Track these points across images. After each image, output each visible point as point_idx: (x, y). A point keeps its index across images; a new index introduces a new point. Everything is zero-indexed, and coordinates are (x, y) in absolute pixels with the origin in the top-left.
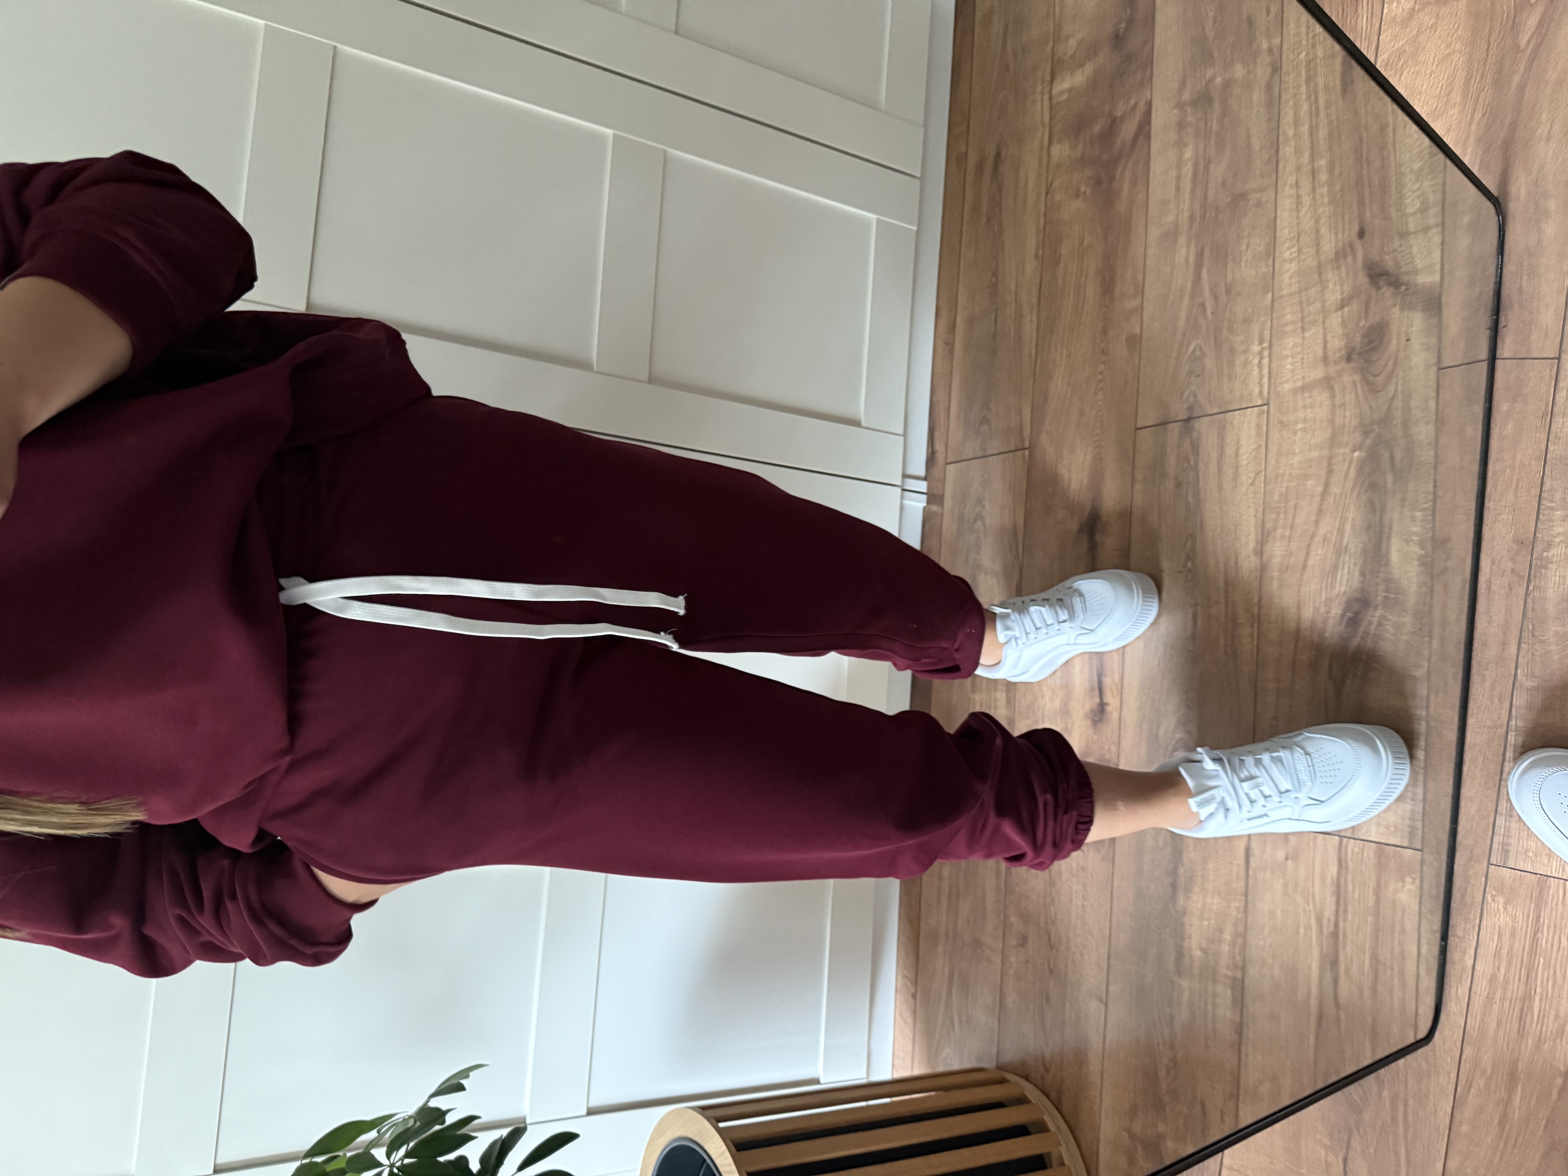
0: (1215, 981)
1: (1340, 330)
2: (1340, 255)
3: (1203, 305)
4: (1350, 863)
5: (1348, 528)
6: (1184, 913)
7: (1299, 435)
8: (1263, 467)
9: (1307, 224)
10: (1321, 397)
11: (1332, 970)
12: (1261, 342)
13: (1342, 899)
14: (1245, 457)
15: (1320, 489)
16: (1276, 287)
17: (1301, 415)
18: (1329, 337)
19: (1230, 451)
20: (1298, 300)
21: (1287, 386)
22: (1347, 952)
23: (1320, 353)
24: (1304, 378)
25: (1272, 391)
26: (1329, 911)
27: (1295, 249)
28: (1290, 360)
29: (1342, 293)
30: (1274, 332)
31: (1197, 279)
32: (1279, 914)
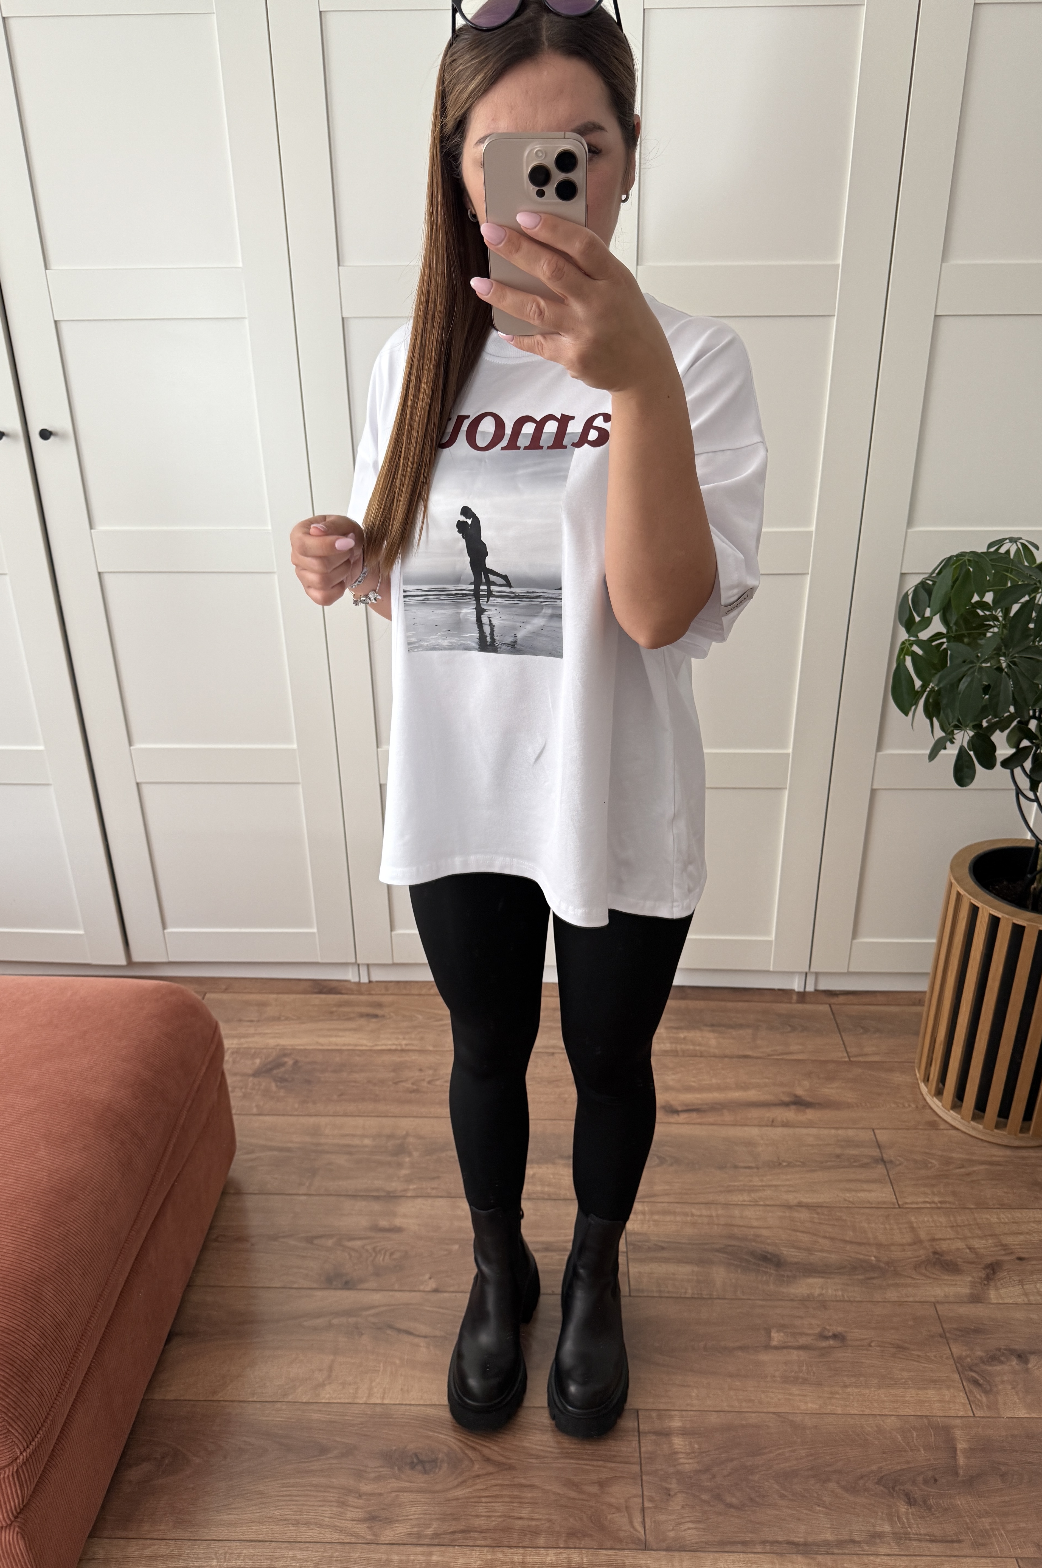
1: (953, 1247)
2: (1005, 1247)
3: (962, 1166)
5: (825, 1255)
7: (882, 1226)
8: (857, 1206)
9: (1026, 1228)
10: (908, 1238)
12: (940, 1202)
14: (864, 1195)
15: (847, 1239)
16: (979, 1210)
17: (895, 1227)
18: (949, 1241)
19: (865, 1186)
20: (971, 1223)
21: (913, 1219)
23: (937, 1237)
24: (920, 1228)
25: (909, 1210)
27: (1006, 1220)
28: (930, 1220)
29: (979, 1248)
30: (949, 1210)
31: (980, 1162)
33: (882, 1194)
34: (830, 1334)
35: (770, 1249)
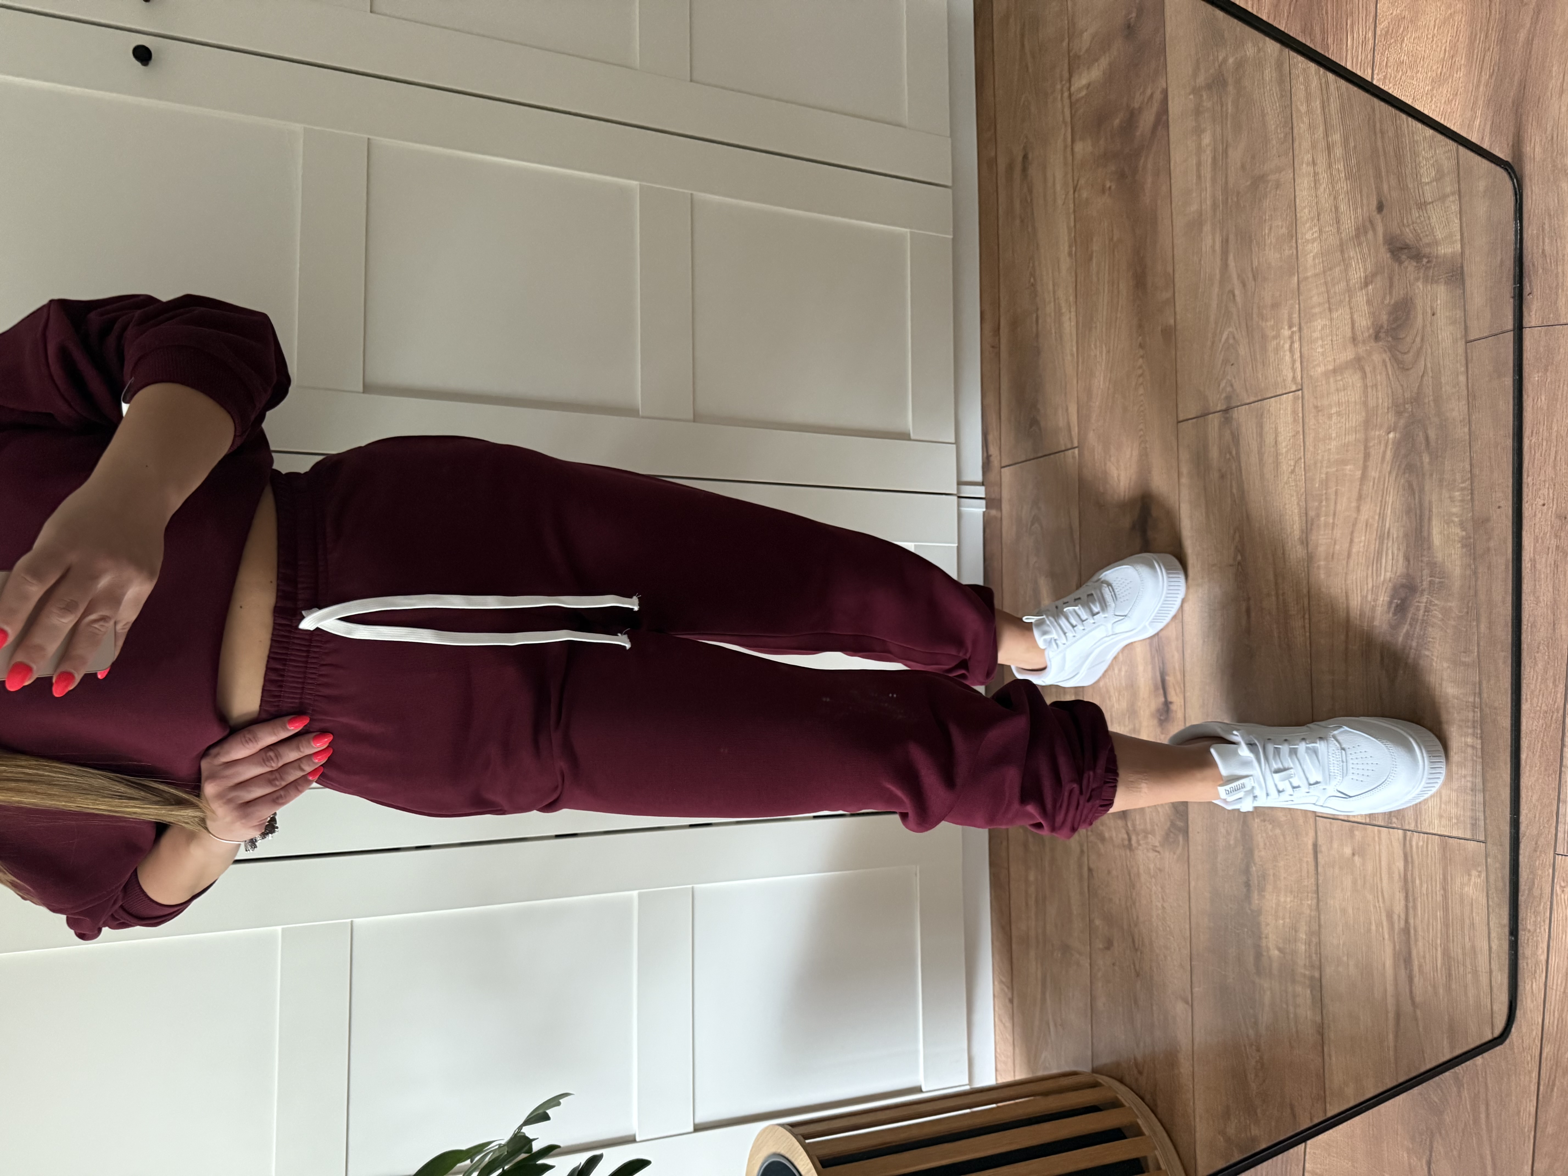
0: (1294, 981)
3: (1232, 292)
4: (1415, 856)
5: (1389, 512)
6: (1259, 912)
7: (1334, 418)
8: (1302, 453)
9: (1326, 203)
10: (1353, 378)
11: (1406, 968)
13: (1410, 894)
14: (1284, 444)
16: (1301, 269)
17: (1335, 398)
19: (1269, 439)
20: (1322, 281)
21: (1320, 370)
22: (1419, 949)
24: (1334, 360)
26: (1399, 908)
27: (1316, 229)
28: (1320, 342)
29: (1365, 270)
30: (1302, 315)
31: (1225, 265)
32: (1350, 911)
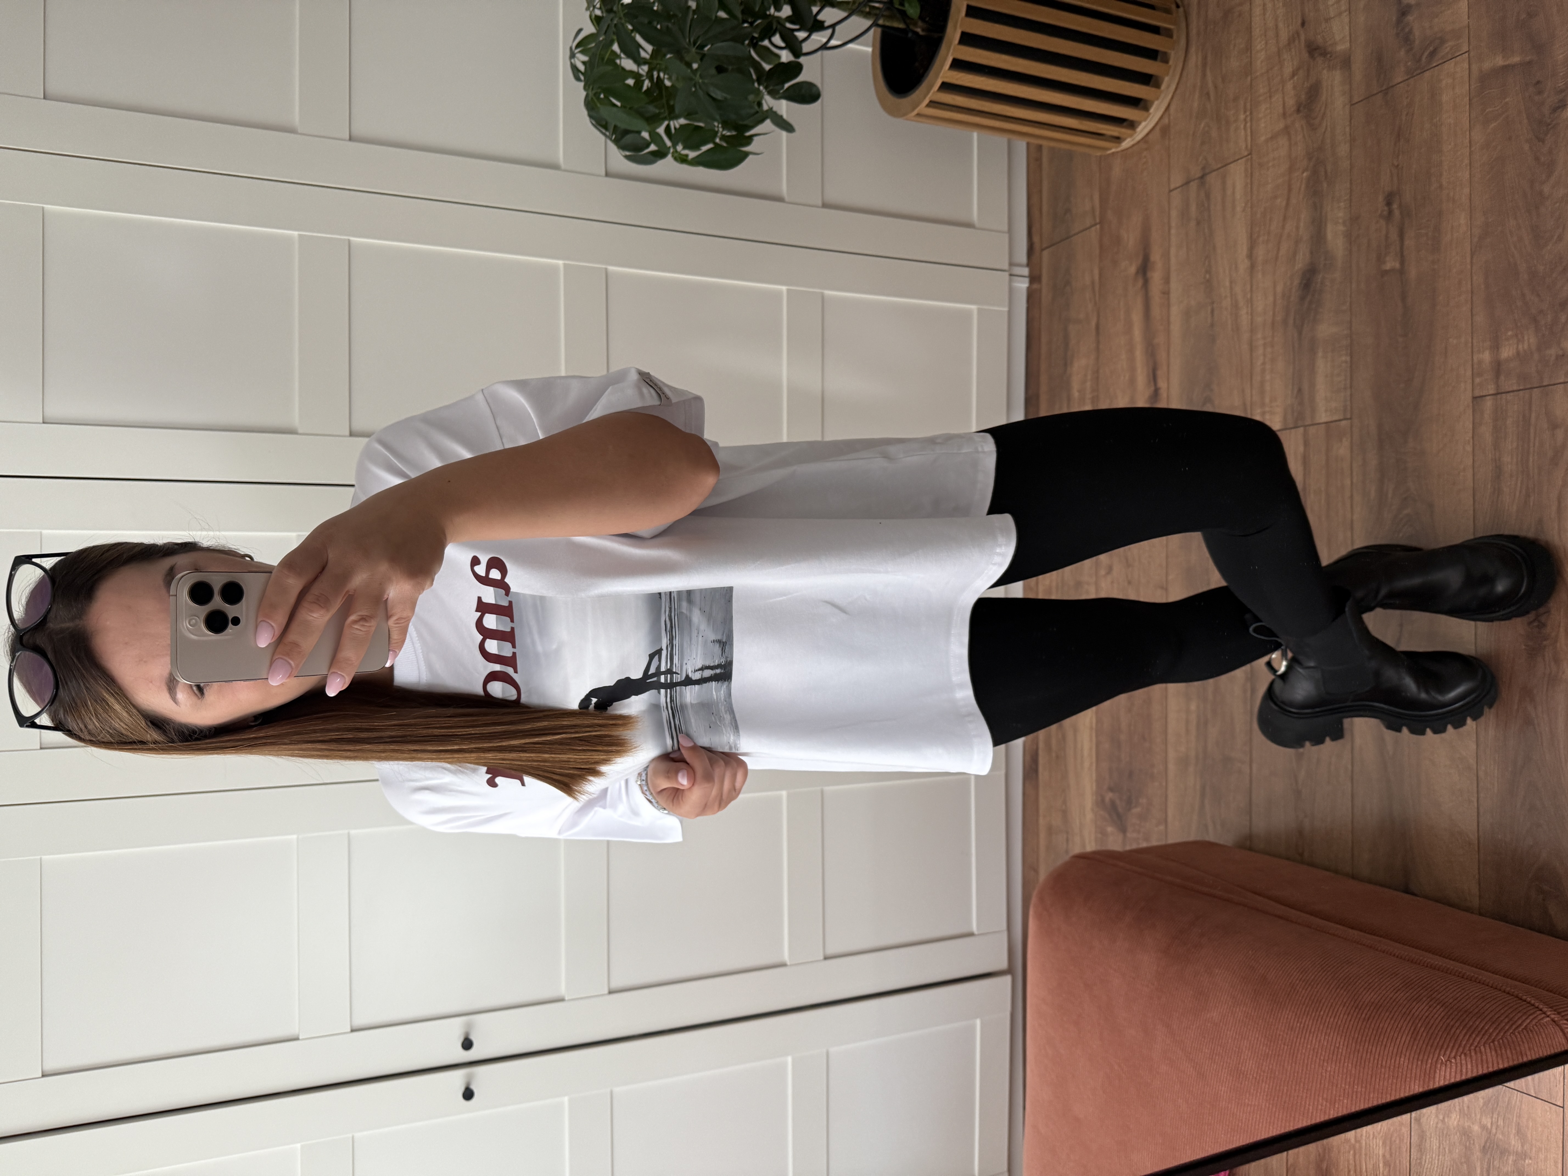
1: (1292, 93)
2: (1291, 41)
5: (1302, 225)
7: (1271, 170)
9: (1271, 23)
10: (1283, 141)
12: (1245, 113)
14: (1238, 193)
15: (1284, 203)
16: (1253, 71)
17: (1271, 156)
18: (1286, 99)
19: (1229, 191)
20: (1266, 77)
21: (1263, 138)
23: (1281, 111)
24: (1272, 130)
25: (1253, 145)
27: (1263, 42)
28: (1263, 120)
29: (1293, 67)
30: (1253, 103)
33: (1237, 175)
34: (1386, 208)
35: (1296, 282)
